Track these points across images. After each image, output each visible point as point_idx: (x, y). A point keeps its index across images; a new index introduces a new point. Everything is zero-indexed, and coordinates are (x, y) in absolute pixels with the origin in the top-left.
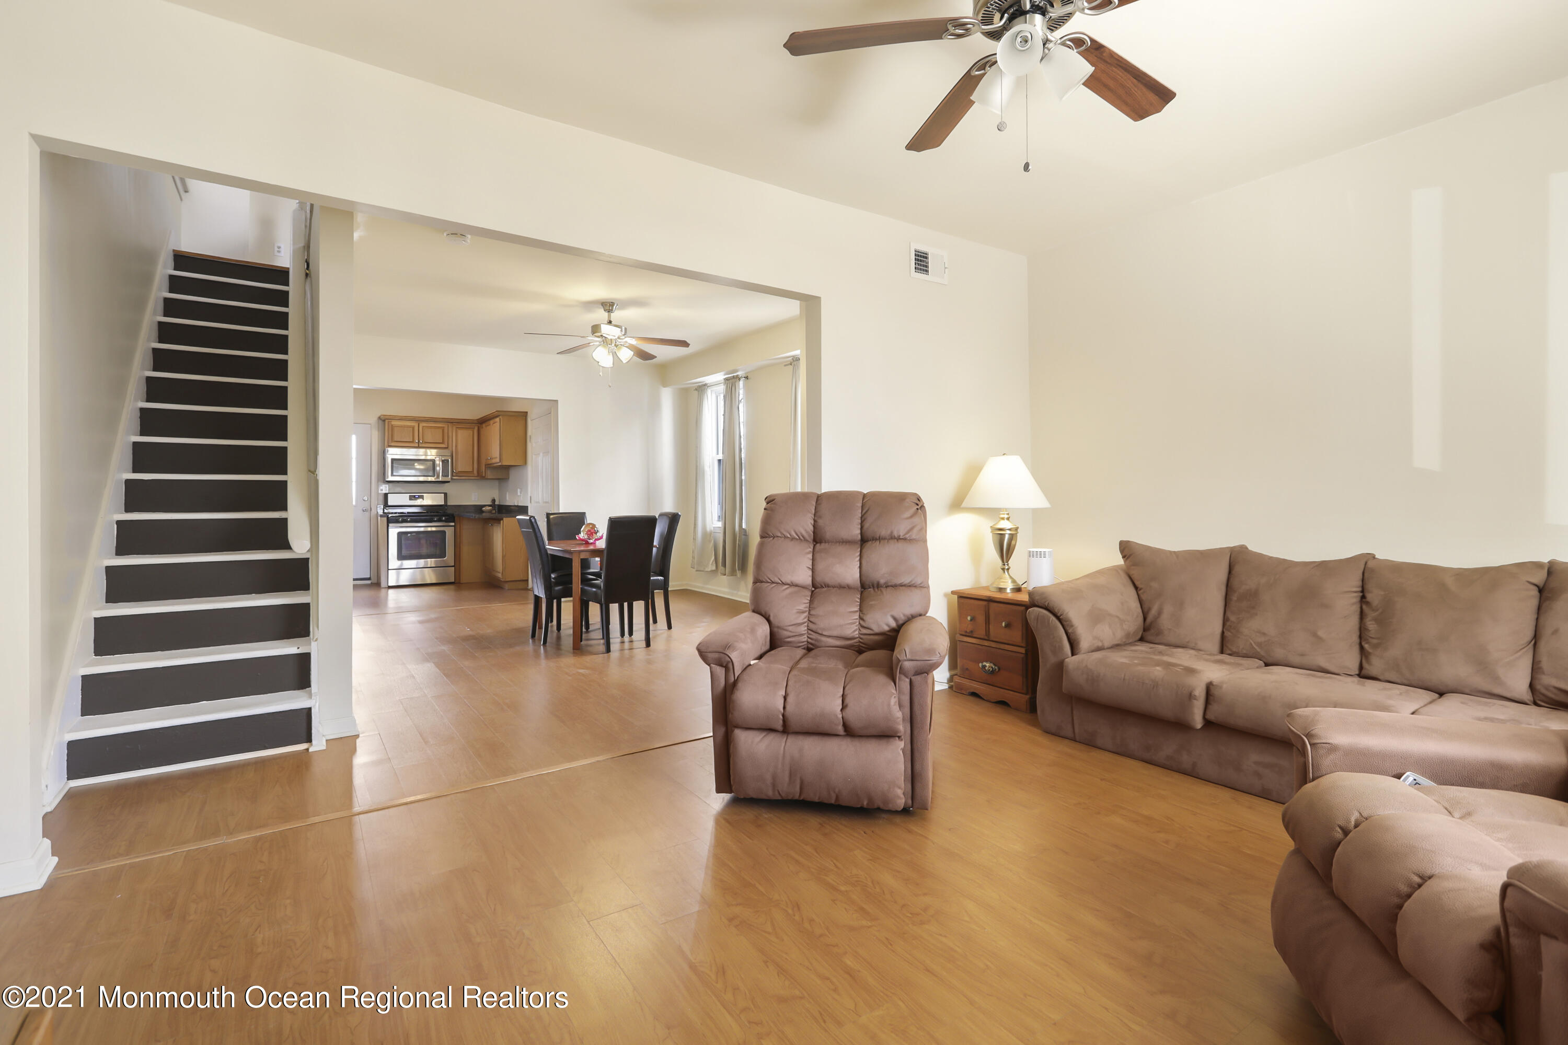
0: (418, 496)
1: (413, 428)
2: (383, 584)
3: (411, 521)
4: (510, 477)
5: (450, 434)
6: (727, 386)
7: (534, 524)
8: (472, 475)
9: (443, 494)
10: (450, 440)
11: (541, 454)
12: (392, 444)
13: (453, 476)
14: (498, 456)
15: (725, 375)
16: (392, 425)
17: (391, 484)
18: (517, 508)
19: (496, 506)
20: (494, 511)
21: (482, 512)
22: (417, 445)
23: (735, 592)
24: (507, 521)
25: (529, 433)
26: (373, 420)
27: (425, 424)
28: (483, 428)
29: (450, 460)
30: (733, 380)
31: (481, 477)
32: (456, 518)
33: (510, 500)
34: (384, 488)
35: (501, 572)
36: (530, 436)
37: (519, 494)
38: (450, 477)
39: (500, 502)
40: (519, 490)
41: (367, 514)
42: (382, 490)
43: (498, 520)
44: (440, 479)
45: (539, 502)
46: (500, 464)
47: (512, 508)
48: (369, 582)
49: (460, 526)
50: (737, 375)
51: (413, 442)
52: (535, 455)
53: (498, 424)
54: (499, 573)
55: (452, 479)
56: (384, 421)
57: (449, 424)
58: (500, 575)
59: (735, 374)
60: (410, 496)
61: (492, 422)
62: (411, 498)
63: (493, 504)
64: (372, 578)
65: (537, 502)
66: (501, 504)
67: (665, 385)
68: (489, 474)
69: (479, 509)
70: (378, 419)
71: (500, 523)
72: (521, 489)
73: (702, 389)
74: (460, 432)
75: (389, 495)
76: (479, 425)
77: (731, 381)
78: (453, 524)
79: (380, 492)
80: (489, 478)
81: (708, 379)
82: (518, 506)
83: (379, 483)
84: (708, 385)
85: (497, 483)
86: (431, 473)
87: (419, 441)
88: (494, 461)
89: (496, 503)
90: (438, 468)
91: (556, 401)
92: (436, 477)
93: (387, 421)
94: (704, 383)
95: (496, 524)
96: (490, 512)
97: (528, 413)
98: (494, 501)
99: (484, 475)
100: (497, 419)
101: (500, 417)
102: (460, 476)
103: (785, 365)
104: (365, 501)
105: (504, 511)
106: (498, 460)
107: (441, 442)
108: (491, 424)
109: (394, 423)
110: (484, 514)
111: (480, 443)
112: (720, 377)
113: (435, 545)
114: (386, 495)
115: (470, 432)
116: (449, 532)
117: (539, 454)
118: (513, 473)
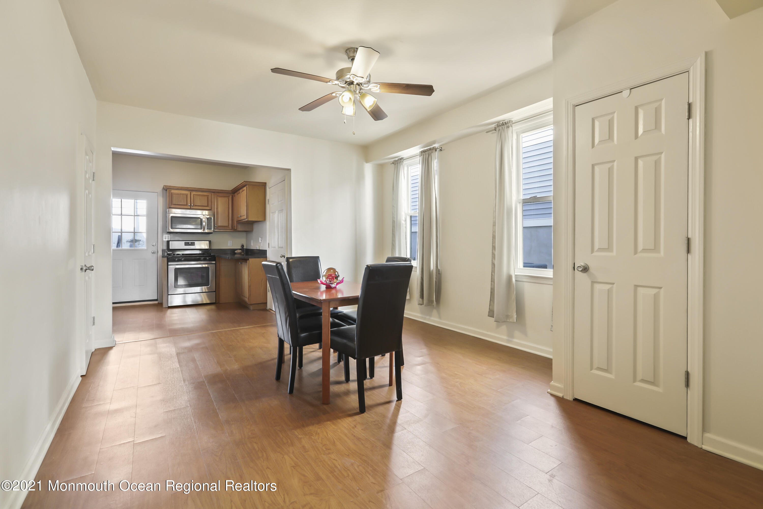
0: (191, 242)
1: (187, 195)
2: (165, 305)
3: (185, 260)
4: (254, 230)
5: (213, 200)
6: (423, 157)
7: (281, 271)
8: (228, 228)
9: (208, 242)
10: (213, 204)
11: (277, 212)
12: (172, 206)
13: (215, 229)
14: (245, 214)
15: (422, 148)
16: (172, 193)
17: (172, 235)
18: (258, 251)
19: (245, 250)
20: (243, 253)
21: (235, 254)
22: (189, 207)
23: (428, 317)
24: (252, 261)
25: (268, 197)
26: (159, 189)
27: (194, 193)
28: (235, 196)
29: (212, 218)
30: (430, 152)
31: (234, 230)
32: (216, 258)
33: (254, 246)
34: (166, 238)
35: (248, 297)
36: (268, 200)
37: (260, 241)
38: (212, 229)
39: (247, 247)
40: (260, 239)
41: (155, 255)
42: (165, 239)
43: (246, 260)
44: (206, 231)
45: (275, 247)
46: (247, 220)
47: (255, 251)
48: (156, 302)
49: (219, 264)
50: (434, 147)
51: (187, 205)
52: (272, 213)
53: (245, 191)
54: (247, 298)
55: (214, 231)
56: (166, 190)
57: (212, 193)
58: (247, 300)
59: (431, 147)
60: (185, 242)
61: (241, 191)
62: (186, 244)
63: (242, 248)
64: (158, 299)
65: (273, 247)
66: (248, 248)
67: (367, 161)
68: (240, 228)
69: (233, 251)
70: (163, 190)
71: (247, 262)
72: (262, 238)
73: (398, 162)
74: (219, 199)
75: (170, 242)
76: (233, 194)
77: (427, 153)
78: (214, 262)
79: (164, 240)
80: (239, 230)
81: (404, 154)
82: (259, 250)
83: (164, 234)
84: (404, 159)
85: (244, 234)
86: (199, 227)
87: (191, 205)
88: (242, 218)
89: (244, 248)
90: (204, 224)
91: (289, 170)
92: (203, 229)
93: (168, 190)
94: (401, 158)
95: (243, 263)
96: (240, 254)
97: (267, 183)
98: (243, 246)
99: (236, 228)
100: (245, 188)
101: (247, 186)
102: (219, 229)
103: (487, 132)
104: (153, 246)
105: (249, 253)
106: (245, 217)
107: (207, 205)
108: (241, 192)
109: (173, 191)
110: (236, 256)
111: (233, 206)
112: (416, 150)
113: (202, 277)
114: (168, 242)
115: (226, 199)
116: (212, 267)
117: (275, 212)
118: (256, 227)
